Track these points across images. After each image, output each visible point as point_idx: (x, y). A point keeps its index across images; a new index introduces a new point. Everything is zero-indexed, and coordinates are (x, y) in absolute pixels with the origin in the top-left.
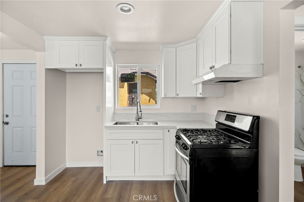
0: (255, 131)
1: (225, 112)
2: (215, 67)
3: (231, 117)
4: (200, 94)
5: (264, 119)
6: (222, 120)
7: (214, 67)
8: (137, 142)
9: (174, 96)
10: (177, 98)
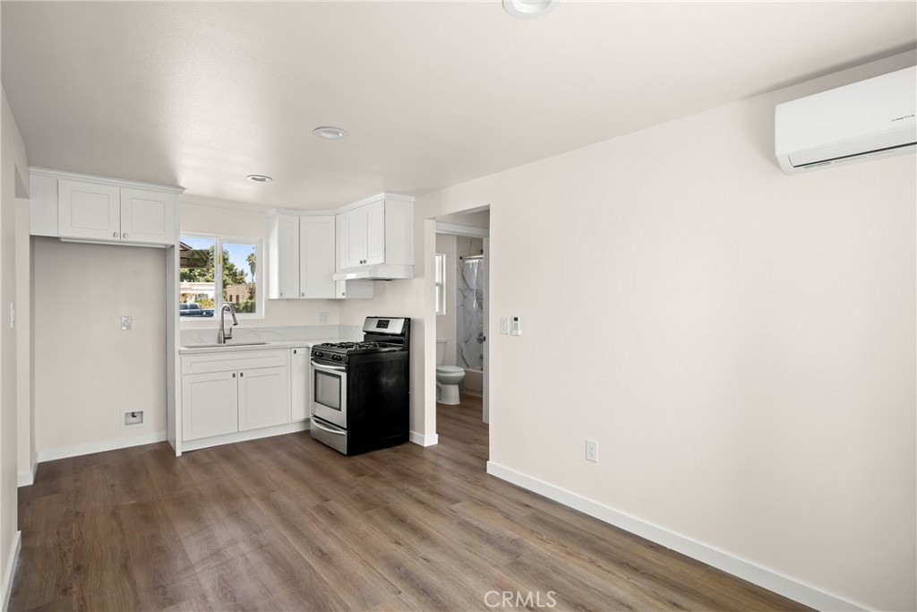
0: (406, 333)
1: (376, 317)
2: (368, 263)
3: (383, 323)
4: (343, 294)
5: (414, 321)
6: (373, 328)
7: (365, 262)
8: (242, 375)
9: (297, 297)
10: (303, 300)
